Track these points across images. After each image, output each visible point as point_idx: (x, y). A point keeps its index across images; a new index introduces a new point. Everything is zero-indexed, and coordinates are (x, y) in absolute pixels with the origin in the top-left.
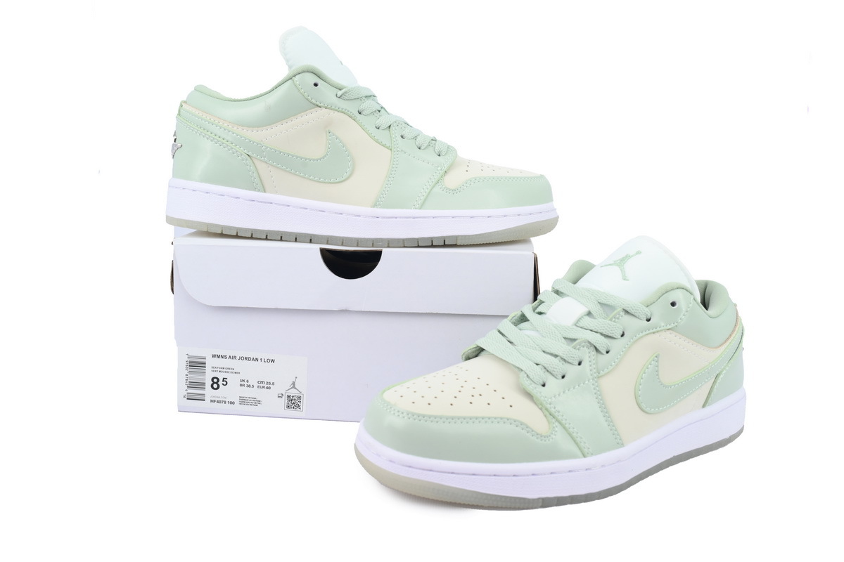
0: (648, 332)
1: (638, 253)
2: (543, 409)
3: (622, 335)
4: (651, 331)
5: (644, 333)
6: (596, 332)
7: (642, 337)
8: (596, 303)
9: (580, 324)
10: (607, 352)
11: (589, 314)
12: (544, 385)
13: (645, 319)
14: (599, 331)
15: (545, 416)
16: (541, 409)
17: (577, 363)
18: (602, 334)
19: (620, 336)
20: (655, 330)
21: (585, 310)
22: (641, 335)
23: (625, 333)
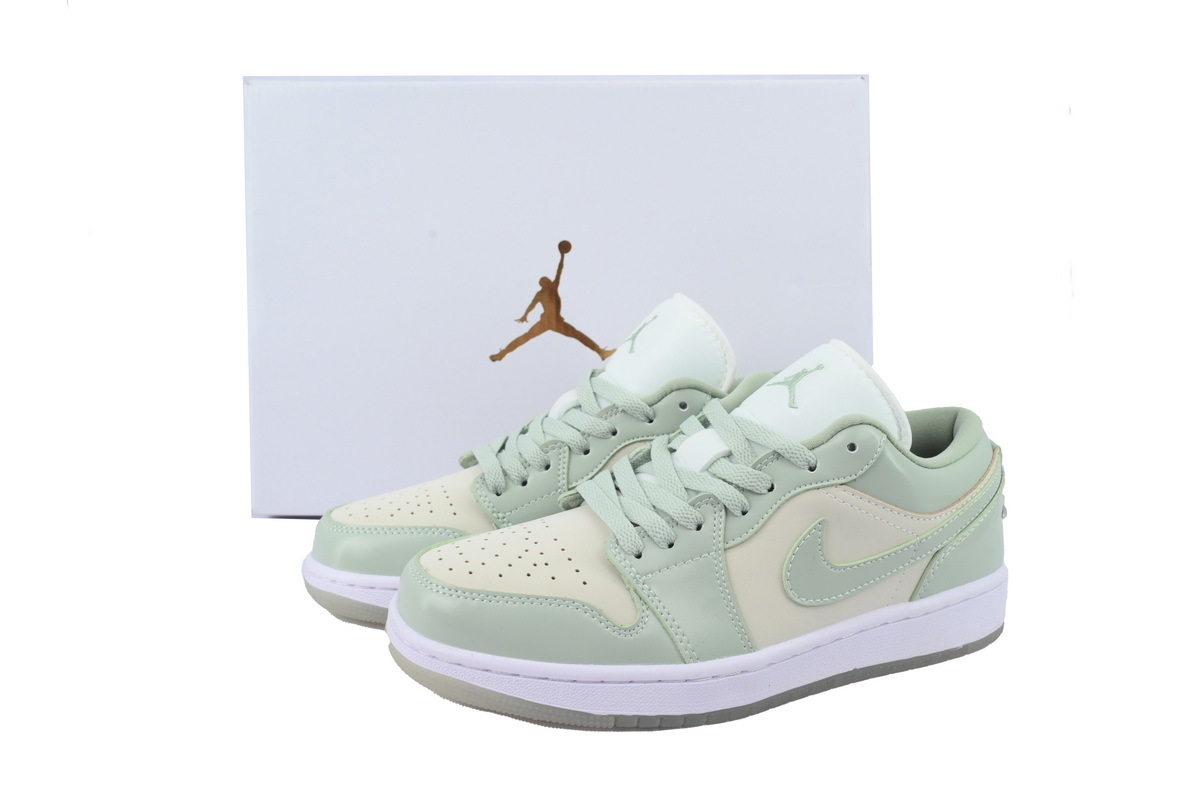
0: (808, 487)
1: (820, 367)
2: (632, 590)
3: (771, 489)
4: (814, 485)
5: (804, 488)
6: (729, 483)
7: (799, 494)
8: (743, 439)
9: (713, 470)
10: (744, 513)
11: (729, 455)
12: (639, 556)
13: (807, 467)
14: (734, 482)
15: (633, 600)
16: (628, 590)
17: (695, 527)
18: (737, 487)
19: (765, 491)
20: (819, 484)
21: (725, 449)
22: (798, 490)
23: (775, 487)
